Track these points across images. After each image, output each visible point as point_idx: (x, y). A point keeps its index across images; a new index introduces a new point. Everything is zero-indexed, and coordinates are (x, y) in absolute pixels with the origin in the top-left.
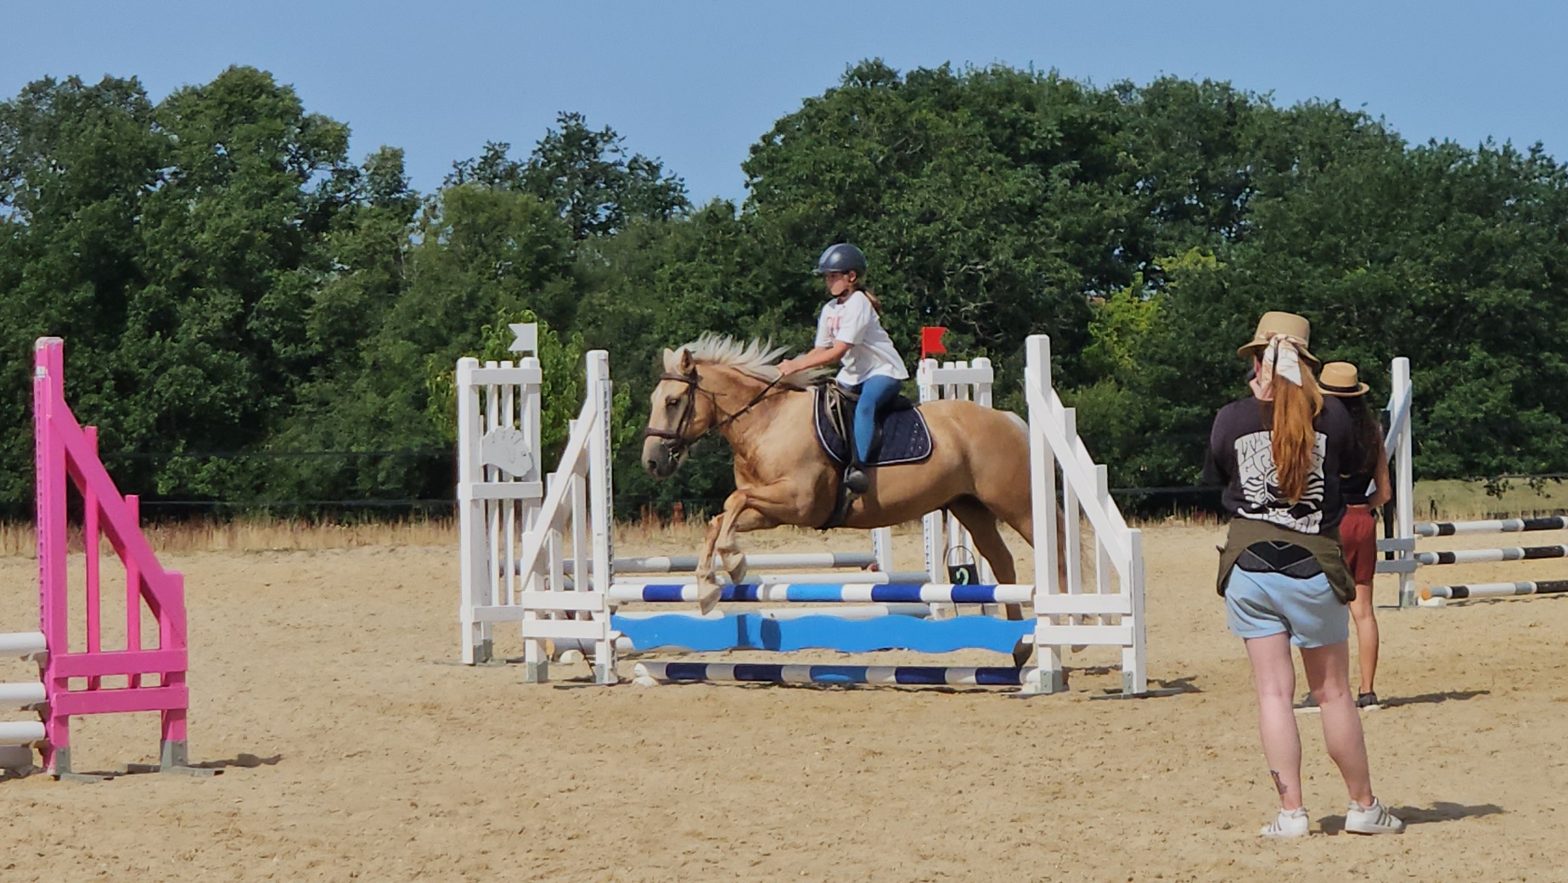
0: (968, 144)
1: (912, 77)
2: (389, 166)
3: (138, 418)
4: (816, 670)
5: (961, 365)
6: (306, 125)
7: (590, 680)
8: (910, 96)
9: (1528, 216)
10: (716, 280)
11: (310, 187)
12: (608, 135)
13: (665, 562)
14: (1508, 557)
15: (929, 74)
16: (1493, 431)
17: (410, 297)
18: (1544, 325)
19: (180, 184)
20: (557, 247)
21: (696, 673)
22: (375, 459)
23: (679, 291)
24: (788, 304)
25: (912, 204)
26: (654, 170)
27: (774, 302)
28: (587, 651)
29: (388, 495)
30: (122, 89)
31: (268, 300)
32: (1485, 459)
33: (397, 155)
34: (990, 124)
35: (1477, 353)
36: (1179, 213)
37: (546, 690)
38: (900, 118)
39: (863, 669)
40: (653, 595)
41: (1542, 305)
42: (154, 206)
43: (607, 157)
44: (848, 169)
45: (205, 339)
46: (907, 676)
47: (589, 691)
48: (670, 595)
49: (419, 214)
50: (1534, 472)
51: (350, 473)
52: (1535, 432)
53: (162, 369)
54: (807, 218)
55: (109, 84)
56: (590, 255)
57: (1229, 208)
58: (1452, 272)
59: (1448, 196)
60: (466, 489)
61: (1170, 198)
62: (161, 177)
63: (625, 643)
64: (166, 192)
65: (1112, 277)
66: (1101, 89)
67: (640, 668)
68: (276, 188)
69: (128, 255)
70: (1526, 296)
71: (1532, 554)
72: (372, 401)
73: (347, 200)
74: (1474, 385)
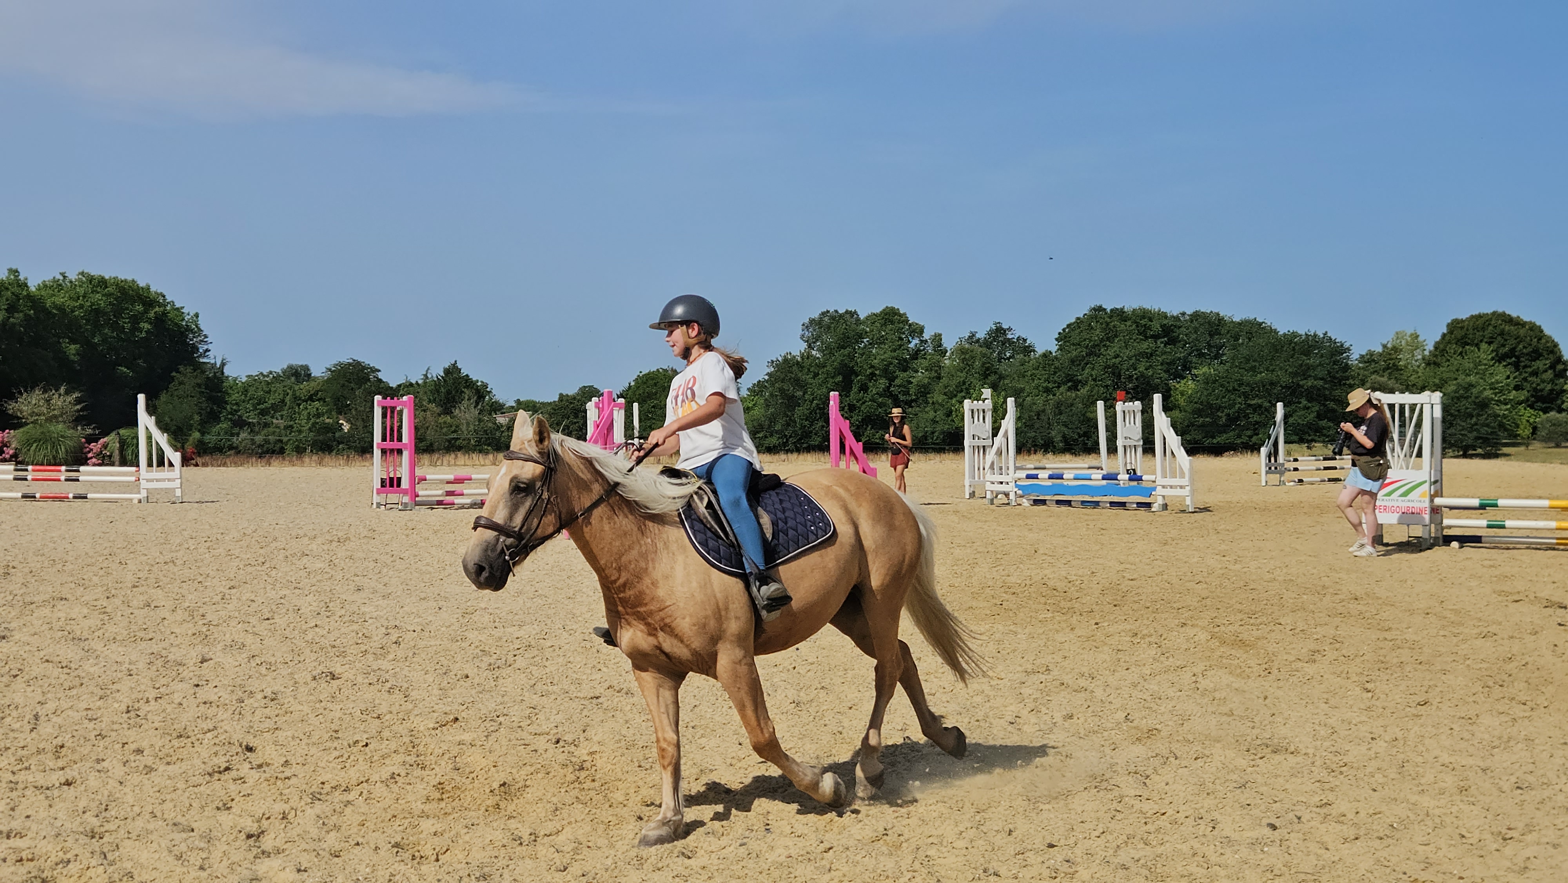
0: (1130, 333)
1: (1112, 310)
2: (937, 339)
3: (857, 418)
4: (1083, 502)
5: (1131, 403)
6: (910, 325)
7: (1008, 504)
8: (1111, 317)
9: (1322, 356)
10: (1046, 376)
11: (912, 345)
12: (1010, 329)
13: (1032, 466)
14: (1317, 470)
15: (1117, 309)
16: (1309, 428)
17: (944, 381)
18: (1327, 393)
19: (871, 344)
20: (993, 365)
21: (1044, 502)
22: (933, 433)
23: (1033, 380)
24: (1070, 384)
25: (1111, 352)
26: (1025, 340)
27: (1065, 383)
28: (1007, 495)
29: (937, 444)
30: (852, 314)
31: (898, 382)
32: (1307, 437)
33: (940, 335)
34: (1137, 326)
35: (1304, 402)
36: (1201, 355)
37: (993, 507)
38: (1108, 324)
39: (1098, 502)
40: (1029, 477)
41: (1326, 386)
42: (861, 351)
43: (1010, 336)
44: (1091, 341)
45: (877, 394)
46: (1113, 504)
47: (1008, 507)
48: (1035, 477)
49: (948, 354)
50: (1324, 442)
51: (925, 437)
52: (1324, 428)
53: (864, 403)
54: (1076, 356)
55: (847, 312)
56: (1003, 368)
57: (1218, 353)
58: (1294, 374)
59: (1294, 349)
60: (967, 443)
61: (1197, 350)
62: (863, 342)
63: (1020, 492)
64: (865, 346)
65: (1179, 376)
66: (1175, 314)
67: (1024, 500)
68: (900, 346)
69: (853, 367)
70: (1321, 383)
71: (1326, 468)
72: (932, 414)
73: (924, 350)
74: (1303, 412)
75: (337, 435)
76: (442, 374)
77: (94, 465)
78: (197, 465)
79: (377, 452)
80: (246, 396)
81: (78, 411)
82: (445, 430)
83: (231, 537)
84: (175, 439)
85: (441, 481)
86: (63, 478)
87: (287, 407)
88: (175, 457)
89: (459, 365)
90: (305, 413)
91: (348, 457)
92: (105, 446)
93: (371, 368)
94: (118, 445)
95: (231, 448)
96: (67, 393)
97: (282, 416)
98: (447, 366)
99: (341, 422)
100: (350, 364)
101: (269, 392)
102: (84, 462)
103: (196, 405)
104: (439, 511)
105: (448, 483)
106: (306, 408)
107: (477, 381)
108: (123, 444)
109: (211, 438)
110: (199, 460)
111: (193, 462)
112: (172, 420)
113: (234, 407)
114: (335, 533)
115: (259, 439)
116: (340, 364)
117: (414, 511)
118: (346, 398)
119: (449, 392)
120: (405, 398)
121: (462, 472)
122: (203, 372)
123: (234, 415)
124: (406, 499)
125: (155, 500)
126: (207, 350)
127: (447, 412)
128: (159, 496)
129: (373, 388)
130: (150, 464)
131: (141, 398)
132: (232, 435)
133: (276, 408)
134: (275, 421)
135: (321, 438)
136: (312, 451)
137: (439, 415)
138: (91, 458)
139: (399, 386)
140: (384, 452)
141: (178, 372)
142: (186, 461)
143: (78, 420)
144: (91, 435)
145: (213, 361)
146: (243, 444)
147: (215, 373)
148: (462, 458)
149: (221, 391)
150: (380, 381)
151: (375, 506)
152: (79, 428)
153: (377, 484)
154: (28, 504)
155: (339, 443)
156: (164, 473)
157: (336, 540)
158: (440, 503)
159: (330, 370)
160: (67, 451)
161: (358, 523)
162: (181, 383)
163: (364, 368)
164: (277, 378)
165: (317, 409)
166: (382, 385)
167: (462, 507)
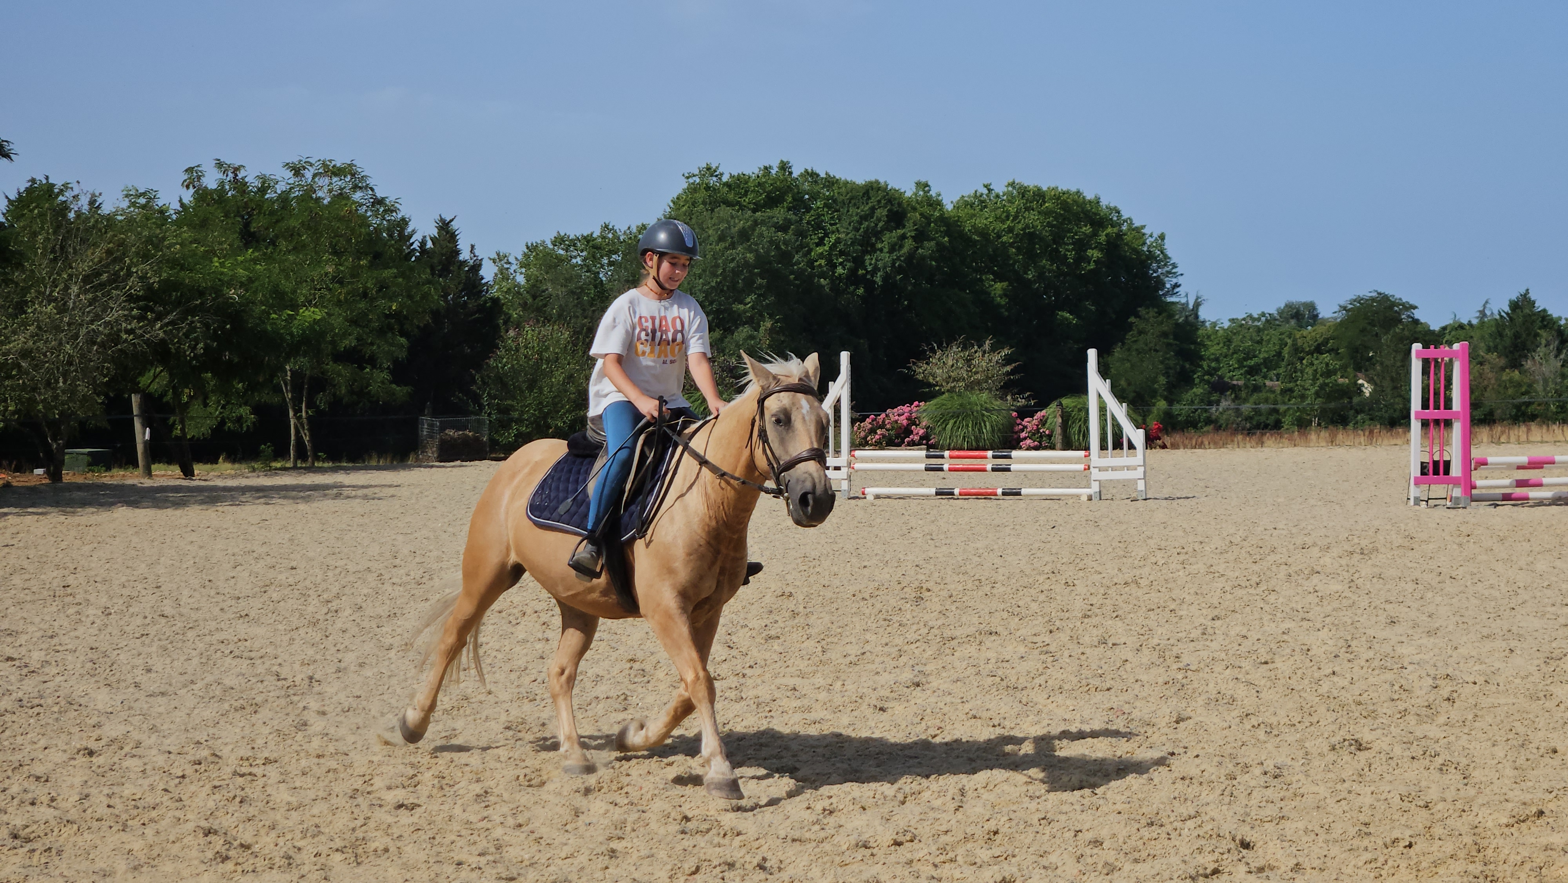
75: (1356, 400)
76: (1507, 309)
77: (1029, 448)
78: (1164, 447)
79: (1415, 425)
80: (1229, 349)
81: (1008, 374)
82: (1510, 391)
83: (1213, 547)
84: (1134, 411)
85: (1509, 466)
86: (989, 467)
87: (1283, 364)
88: (1137, 436)
89: (1532, 296)
90: (1309, 371)
91: (1371, 432)
92: (1043, 422)
93: (1403, 304)
94: (1060, 420)
95: (1209, 421)
96: (994, 349)
97: (1278, 376)
98: (1514, 298)
99: (1360, 382)
100: (1373, 299)
101: (1260, 342)
102: (1015, 444)
103: (1162, 362)
104: (1506, 510)
105: (1520, 468)
106: (1312, 364)
107: (1560, 318)
108: (1066, 418)
109: (1181, 409)
110: (1167, 440)
111: (1159, 442)
112: (1129, 384)
113: (1213, 365)
114: (1356, 541)
115: (1246, 408)
116: (1359, 300)
117: (1469, 509)
118: (1367, 348)
119: (1517, 336)
120: (1456, 346)
121: (1540, 452)
122: (1171, 316)
123: (1211, 375)
124: (1457, 492)
125: (1109, 496)
126: (1177, 285)
127: (1515, 364)
128: (1114, 491)
129: (1406, 333)
130: (1103, 447)
131: (1092, 354)
132: (1210, 403)
133: (1270, 364)
134: (1268, 383)
135: (1332, 405)
136: (1319, 424)
137: (1503, 369)
138: (1025, 438)
139: (1444, 329)
140: (1425, 424)
141: (1137, 316)
142: (1150, 441)
143: (1007, 387)
144: (1024, 406)
145: (1183, 301)
146: (1225, 417)
147: (1187, 317)
148: (1537, 432)
149: (1195, 342)
150: (1416, 322)
151: (1412, 502)
152: (1009, 398)
153: (1416, 471)
154: (945, 502)
155: (1358, 412)
156: (1122, 459)
157: (1358, 551)
158: (1507, 497)
159: (1345, 308)
160: (993, 431)
161: (1389, 527)
162: (1140, 333)
163: (1394, 304)
164: (1271, 322)
165: (1327, 364)
166: (1419, 328)
167: (1540, 503)
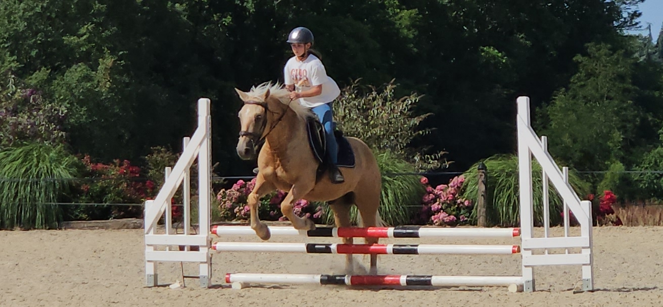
77: (443, 224)
78: (618, 223)
81: (415, 128)
84: (581, 177)
86: (390, 248)
88: (582, 209)
92: (461, 190)
94: (483, 188)
96: (397, 96)
102: (423, 218)
103: (617, 113)
108: (491, 186)
109: (642, 174)
110: (623, 214)
111: (613, 217)
112: (575, 141)
122: (628, 54)
125: (546, 287)
126: (636, 14)
128: (552, 280)
130: (537, 222)
131: (523, 103)
138: (438, 211)
141: (585, 54)
142: (599, 216)
143: (415, 145)
144: (436, 170)
147: (649, 55)
152: (417, 158)
154: (331, 292)
156: (562, 238)
160: (396, 200)
162: (589, 75)
